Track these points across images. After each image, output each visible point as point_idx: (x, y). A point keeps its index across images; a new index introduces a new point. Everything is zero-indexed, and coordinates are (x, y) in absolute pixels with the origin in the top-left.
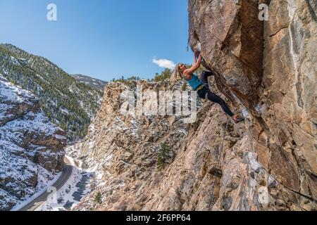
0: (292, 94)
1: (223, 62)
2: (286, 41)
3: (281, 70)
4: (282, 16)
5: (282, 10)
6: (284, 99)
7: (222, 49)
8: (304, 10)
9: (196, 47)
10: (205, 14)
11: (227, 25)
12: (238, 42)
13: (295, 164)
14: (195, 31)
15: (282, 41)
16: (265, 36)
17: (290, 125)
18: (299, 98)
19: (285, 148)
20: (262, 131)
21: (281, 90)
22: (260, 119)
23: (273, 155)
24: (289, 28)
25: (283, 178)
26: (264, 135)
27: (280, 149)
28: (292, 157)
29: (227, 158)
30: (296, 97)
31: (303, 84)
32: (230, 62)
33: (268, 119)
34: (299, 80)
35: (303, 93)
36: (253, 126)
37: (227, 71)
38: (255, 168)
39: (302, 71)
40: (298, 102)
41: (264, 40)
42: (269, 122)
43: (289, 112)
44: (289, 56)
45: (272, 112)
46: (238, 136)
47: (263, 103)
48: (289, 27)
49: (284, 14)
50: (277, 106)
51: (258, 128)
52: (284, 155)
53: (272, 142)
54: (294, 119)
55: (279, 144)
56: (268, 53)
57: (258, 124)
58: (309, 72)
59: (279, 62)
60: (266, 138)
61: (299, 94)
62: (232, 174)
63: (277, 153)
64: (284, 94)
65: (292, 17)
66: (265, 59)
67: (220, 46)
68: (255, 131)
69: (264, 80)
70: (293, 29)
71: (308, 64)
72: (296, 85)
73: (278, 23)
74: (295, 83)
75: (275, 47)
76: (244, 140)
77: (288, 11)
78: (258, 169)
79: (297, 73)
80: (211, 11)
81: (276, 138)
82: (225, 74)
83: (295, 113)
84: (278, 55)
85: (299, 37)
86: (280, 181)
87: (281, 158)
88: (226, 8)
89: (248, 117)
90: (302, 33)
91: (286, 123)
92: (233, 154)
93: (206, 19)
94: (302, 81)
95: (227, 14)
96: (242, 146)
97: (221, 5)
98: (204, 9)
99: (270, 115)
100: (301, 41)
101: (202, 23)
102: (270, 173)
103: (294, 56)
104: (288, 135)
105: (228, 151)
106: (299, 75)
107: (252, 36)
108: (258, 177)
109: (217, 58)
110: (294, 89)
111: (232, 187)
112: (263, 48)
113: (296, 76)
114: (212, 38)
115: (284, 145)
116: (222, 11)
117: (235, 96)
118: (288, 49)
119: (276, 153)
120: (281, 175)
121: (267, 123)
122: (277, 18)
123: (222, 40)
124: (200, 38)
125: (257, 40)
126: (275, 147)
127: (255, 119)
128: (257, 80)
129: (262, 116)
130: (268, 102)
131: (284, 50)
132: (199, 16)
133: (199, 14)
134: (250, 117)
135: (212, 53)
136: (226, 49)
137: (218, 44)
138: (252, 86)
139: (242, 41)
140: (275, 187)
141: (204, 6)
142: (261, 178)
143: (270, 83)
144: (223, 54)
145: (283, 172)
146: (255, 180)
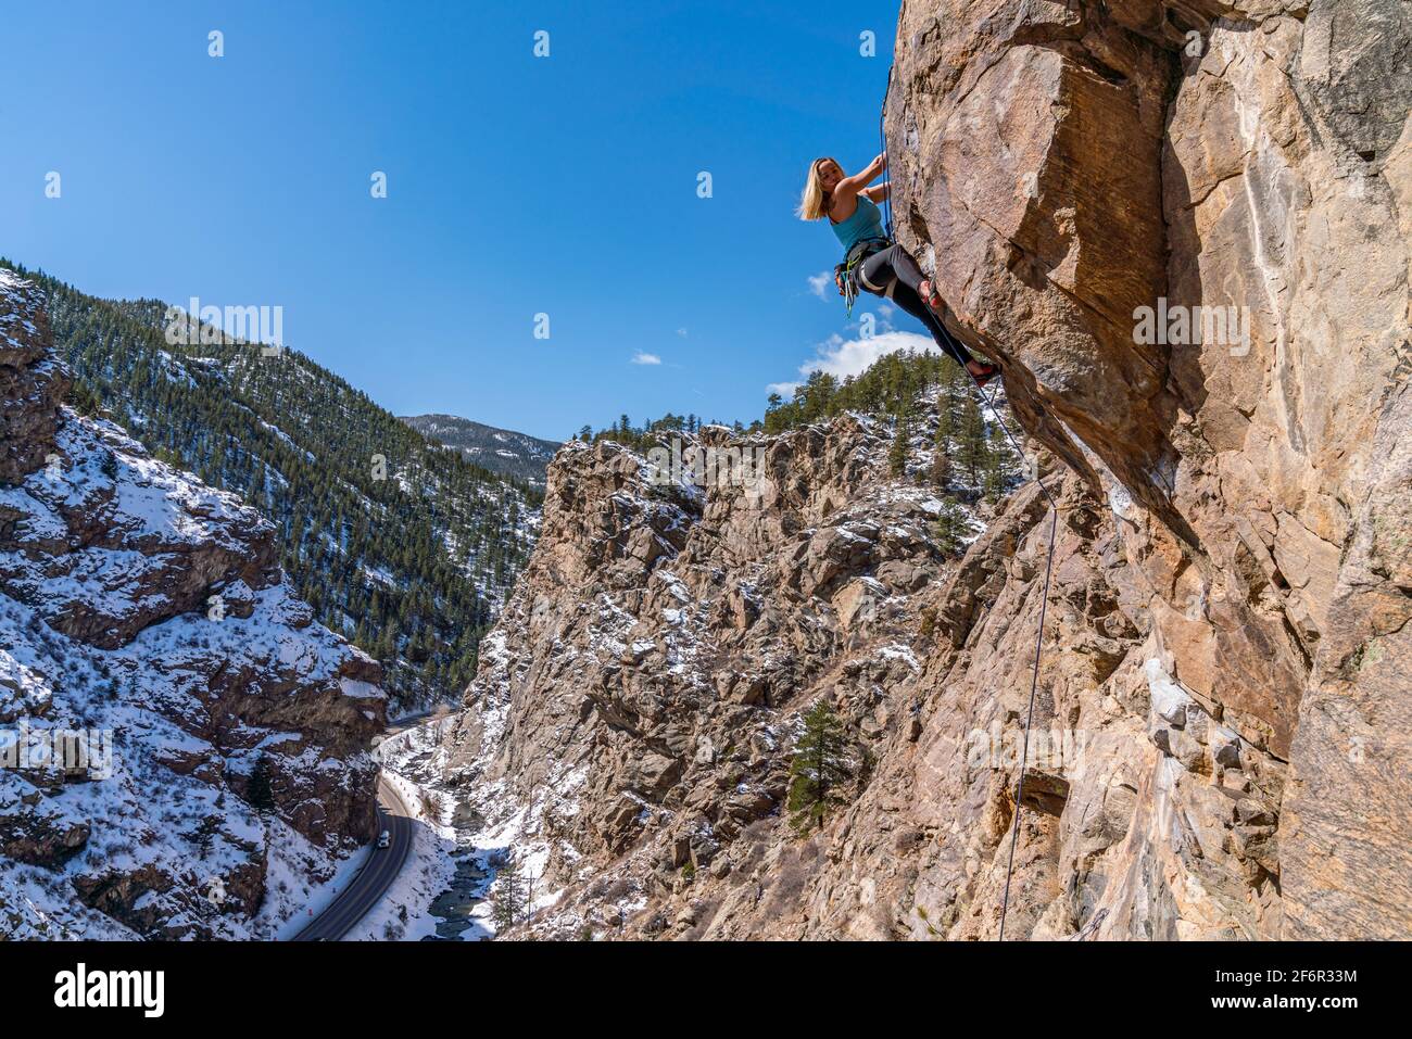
0: (1272, 411)
1: (1019, 310)
2: (1238, 222)
4: (1220, 134)
5: (1219, 115)
6: (1254, 431)
7: (1011, 266)
8: (1286, 115)
10: (945, 144)
12: (1067, 238)
13: (1297, 661)
14: (914, 207)
15: (1224, 222)
16: (1167, 208)
17: (1267, 520)
18: (1294, 420)
20: (1185, 563)
21: (1235, 401)
22: (1170, 516)
23: (1222, 642)
24: (1245, 178)
25: (1263, 725)
26: (1193, 578)
27: (1243, 614)
28: (1284, 639)
29: (1087, 725)
30: (1283, 418)
31: (1299, 369)
32: (1046, 306)
33: (1200, 511)
34: (1288, 355)
35: (1302, 402)
36: (1149, 548)
37: (1037, 344)
38: (1170, 709)
39: (1294, 324)
40: (1292, 433)
41: (1166, 225)
42: (1203, 523)
43: (1264, 477)
44: (1252, 275)
45: (1207, 484)
46: (1133, 633)
47: (1177, 456)
48: (1246, 172)
49: (1225, 129)
50: (1228, 460)
51: (1173, 550)
52: (1257, 635)
53: (1217, 595)
54: (1282, 499)
55: (1240, 595)
56: (1185, 267)
57: (1168, 535)
58: (1316, 323)
59: (1221, 299)
60: (1199, 585)
61: (1292, 405)
62: (1102, 781)
63: (1237, 634)
64: (1247, 415)
65: (1250, 138)
66: (1177, 294)
67: (1003, 255)
68: (1158, 567)
69: (1175, 368)
70: (1256, 181)
71: (1311, 296)
72: (1283, 376)
73: (1207, 159)
74: (1277, 371)
75: (1205, 239)
76: (1151, 647)
77: (1236, 118)
78: (1181, 713)
79: (1280, 333)
80: (966, 130)
81: (1229, 577)
82: (1029, 356)
83: (1283, 474)
84: (1219, 273)
85: (1278, 208)
86: (1253, 736)
87: (1249, 649)
88: (1017, 120)
89: (1130, 516)
90: (1285, 191)
91: (1253, 516)
92: (1110, 704)
93: (952, 161)
94: (1296, 359)
95: (1021, 142)
97: (1001, 109)
98: (943, 126)
99: (1205, 497)
100: (1286, 219)
101: (938, 174)
102: (1220, 719)
103: (1268, 274)
104: (1261, 553)
105: (1089, 695)
106: (1289, 340)
107: (1121, 213)
108: (1180, 742)
109: (997, 302)
110: (1277, 392)
111: (1106, 831)
112: (1164, 255)
113: (1280, 344)
114: (974, 227)
115: (1255, 597)
116: (1003, 130)
117: (1077, 441)
118: (1246, 251)
119: (1232, 636)
120: (1255, 714)
121: (1196, 527)
122: (1205, 144)
123: (1011, 233)
124: (932, 229)
125: (1139, 227)
126: (1226, 612)
127: (1154, 520)
128: (1150, 371)
129: (1178, 504)
130: (1195, 451)
131: (1234, 256)
132: (926, 151)
133: (923, 143)
134: (1138, 514)
135: (977, 281)
136: (1025, 266)
137: (997, 246)
138: (1132, 395)
139: (1080, 231)
140: (1237, 765)
141: (942, 116)
142: (1193, 746)
143: (1197, 379)
144: (1017, 284)
145: (1260, 702)
146: (1173, 761)
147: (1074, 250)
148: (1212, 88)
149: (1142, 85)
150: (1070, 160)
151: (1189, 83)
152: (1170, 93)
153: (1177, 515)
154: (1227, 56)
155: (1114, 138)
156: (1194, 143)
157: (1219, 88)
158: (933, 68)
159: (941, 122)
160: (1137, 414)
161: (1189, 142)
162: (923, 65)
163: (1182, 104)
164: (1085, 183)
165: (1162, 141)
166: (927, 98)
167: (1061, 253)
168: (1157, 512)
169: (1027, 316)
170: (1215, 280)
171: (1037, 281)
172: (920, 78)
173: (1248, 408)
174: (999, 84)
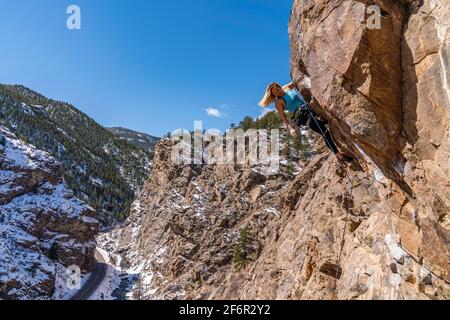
1: (345, 102)
2: (436, 71)
3: (431, 112)
4: (427, 37)
5: (428, 28)
6: (438, 154)
7: (343, 85)
9: (302, 83)
10: (315, 38)
11: (350, 52)
12: (366, 75)
14: (301, 61)
15: (429, 71)
16: (403, 65)
19: (443, 225)
20: (406, 201)
21: (431, 141)
22: (402, 184)
23: (425, 235)
24: (440, 54)
25: (443, 269)
26: (410, 208)
27: (436, 226)
29: (348, 247)
32: (356, 101)
33: (415, 183)
36: (391, 194)
37: (352, 115)
38: (398, 256)
41: (403, 71)
42: (416, 187)
43: (447, 172)
44: (442, 92)
45: (420, 172)
46: (362, 214)
47: (405, 160)
48: (440, 51)
49: (431, 35)
50: (427, 164)
51: (401, 196)
52: (442, 234)
53: (422, 216)
55: (434, 217)
56: (410, 88)
57: (400, 190)
59: (427, 101)
60: (413, 211)
62: (357, 271)
63: (432, 232)
64: (436, 147)
65: (442, 39)
66: (407, 98)
67: (340, 80)
68: (394, 202)
69: (406, 127)
70: (444, 54)
73: (422, 46)
75: (420, 79)
76: (371, 220)
77: (436, 30)
78: (402, 258)
80: (324, 32)
81: (429, 210)
82: (349, 120)
84: (426, 91)
86: (438, 273)
87: (438, 239)
88: (346, 29)
89: (383, 182)
92: (356, 240)
93: (318, 44)
95: (348, 37)
96: (371, 229)
97: (339, 25)
98: (314, 30)
99: (418, 177)
101: (312, 49)
102: (421, 263)
105: (348, 236)
107: (386, 66)
108: (402, 270)
109: (337, 98)
111: (359, 289)
112: (402, 83)
114: (328, 70)
115: (441, 219)
116: (340, 33)
117: (362, 152)
118: (440, 84)
119: (429, 233)
120: (439, 264)
121: (413, 188)
122: (421, 41)
123: (344, 72)
124: (309, 70)
125: (393, 71)
126: (427, 224)
127: (394, 184)
128: (396, 127)
129: (405, 179)
130: (412, 159)
131: (434, 84)
132: (307, 40)
133: (306, 37)
134: (387, 181)
135: (329, 90)
136: (348, 85)
137: (337, 77)
138: (388, 137)
139: (371, 72)
140: (431, 284)
141: (314, 27)
142: (408, 272)
143: (415, 131)
144: (345, 92)
145: (441, 260)
146: (397, 276)
147: (368, 80)
148: (425, 19)
149: (394, 17)
150: (368, 45)
151: (413, 17)
152: (405, 21)
153: (404, 183)
154: (432, 6)
155: (384, 37)
156: (416, 40)
157: (428, 18)
158: (311, 9)
159: (312, 29)
160: (390, 144)
161: (414, 39)
162: (307, 7)
163: (410, 25)
164: (373, 54)
165: (402, 39)
166: (308, 20)
167: (364, 81)
168: (395, 181)
169: (348, 104)
170: (424, 93)
171: (352, 91)
172: (305, 12)
173: (437, 144)
174: (338, 15)
